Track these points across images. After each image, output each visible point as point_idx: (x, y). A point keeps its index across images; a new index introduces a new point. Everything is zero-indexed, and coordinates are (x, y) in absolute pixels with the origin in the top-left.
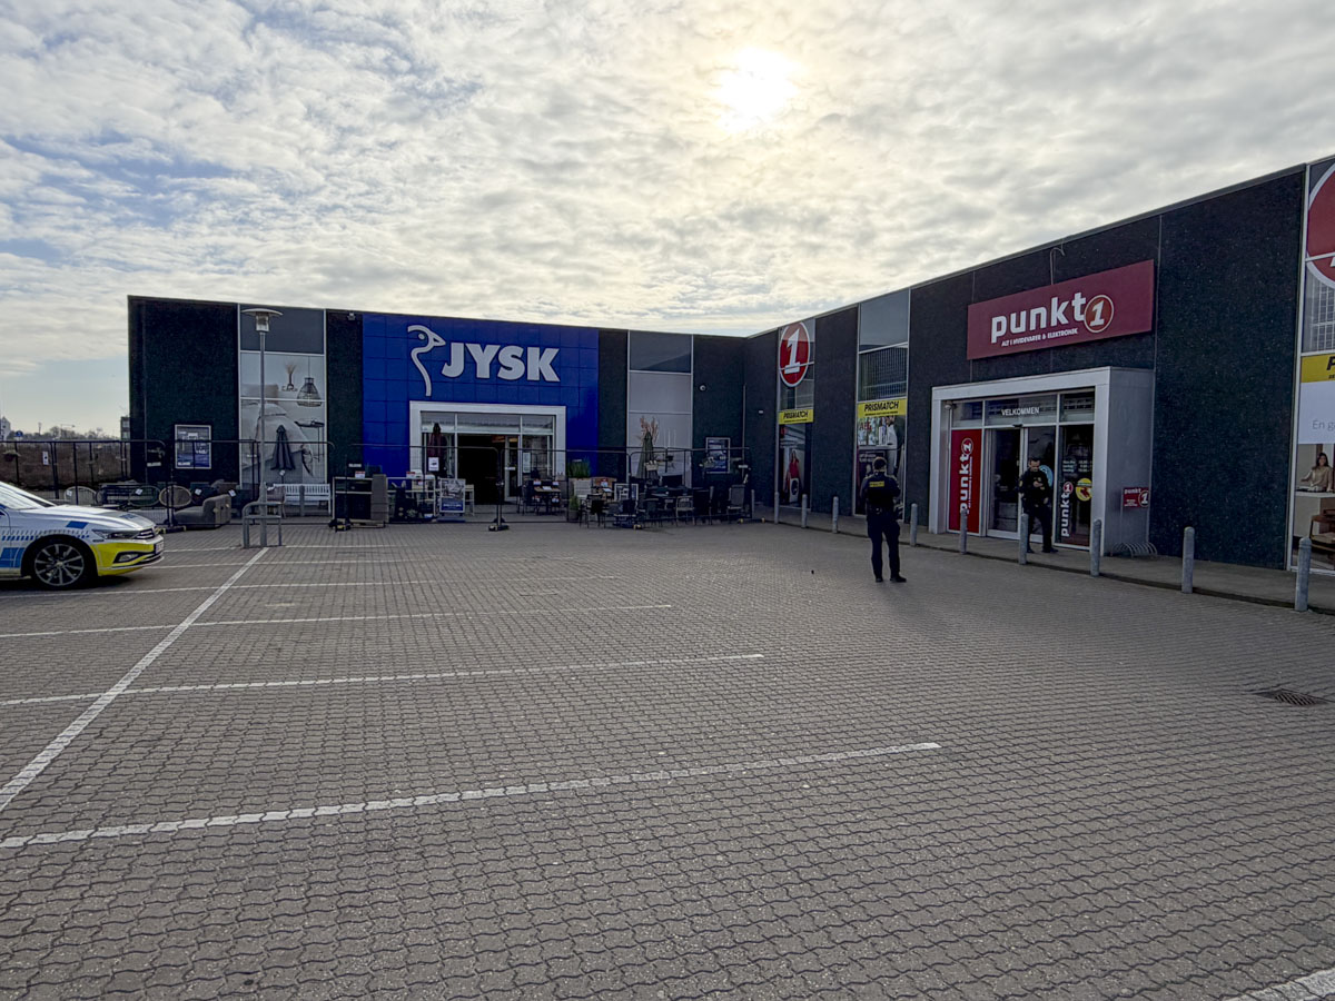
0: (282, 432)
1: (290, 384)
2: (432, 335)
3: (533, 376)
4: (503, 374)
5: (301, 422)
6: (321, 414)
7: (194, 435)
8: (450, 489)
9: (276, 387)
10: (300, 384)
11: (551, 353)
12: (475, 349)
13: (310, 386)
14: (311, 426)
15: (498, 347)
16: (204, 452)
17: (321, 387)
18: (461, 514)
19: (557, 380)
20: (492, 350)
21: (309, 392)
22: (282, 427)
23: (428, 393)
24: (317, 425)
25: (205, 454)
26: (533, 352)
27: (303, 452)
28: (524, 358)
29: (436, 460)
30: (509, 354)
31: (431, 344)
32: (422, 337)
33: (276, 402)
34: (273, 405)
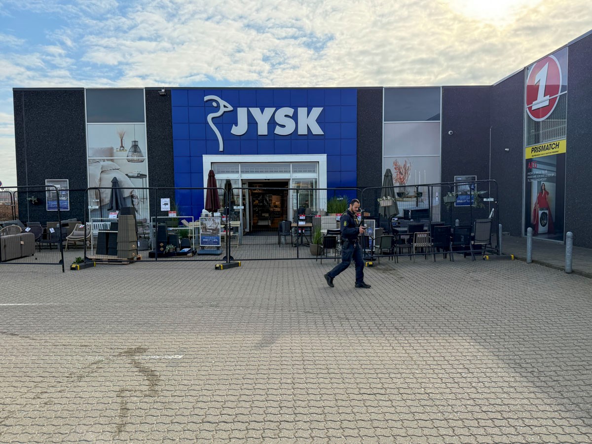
0: (115, 182)
1: (122, 146)
2: (222, 103)
3: (302, 131)
4: (278, 131)
5: (130, 175)
6: (144, 168)
7: (58, 186)
8: (208, 226)
9: (112, 149)
10: (128, 145)
11: (317, 111)
12: (255, 111)
13: (135, 147)
14: (137, 177)
15: (274, 109)
16: (64, 198)
17: (143, 147)
18: (218, 248)
19: (322, 133)
20: (269, 111)
21: (135, 151)
22: (115, 178)
23: (221, 149)
24: (141, 176)
25: (65, 199)
26: (302, 111)
27: (132, 197)
28: (295, 117)
29: (168, 200)
30: (282, 114)
31: (222, 110)
32: (215, 104)
33: (112, 160)
34: (110, 163)
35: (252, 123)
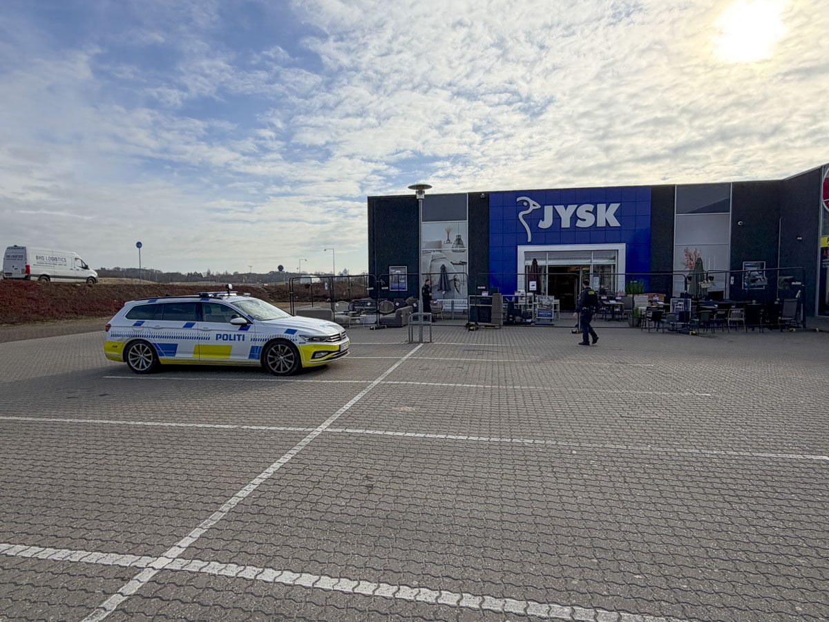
0: (443, 268)
1: (448, 240)
2: (532, 202)
3: (601, 223)
4: (580, 224)
5: (454, 262)
6: (465, 257)
7: (399, 272)
8: (544, 303)
9: (441, 242)
10: (453, 239)
11: (614, 207)
12: (560, 209)
13: (459, 240)
14: (460, 264)
15: (577, 206)
16: (403, 281)
17: (465, 240)
18: (551, 320)
19: (619, 225)
20: (572, 208)
21: (459, 244)
22: (443, 265)
23: (529, 240)
24: (462, 263)
25: (404, 283)
26: (601, 207)
27: (455, 280)
28: (595, 212)
29: (535, 283)
30: (583, 210)
31: (532, 208)
32: (525, 204)
33: (440, 251)
34: (439, 253)
35: (557, 217)
